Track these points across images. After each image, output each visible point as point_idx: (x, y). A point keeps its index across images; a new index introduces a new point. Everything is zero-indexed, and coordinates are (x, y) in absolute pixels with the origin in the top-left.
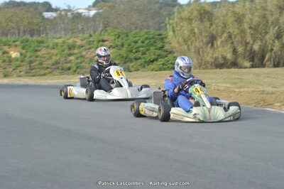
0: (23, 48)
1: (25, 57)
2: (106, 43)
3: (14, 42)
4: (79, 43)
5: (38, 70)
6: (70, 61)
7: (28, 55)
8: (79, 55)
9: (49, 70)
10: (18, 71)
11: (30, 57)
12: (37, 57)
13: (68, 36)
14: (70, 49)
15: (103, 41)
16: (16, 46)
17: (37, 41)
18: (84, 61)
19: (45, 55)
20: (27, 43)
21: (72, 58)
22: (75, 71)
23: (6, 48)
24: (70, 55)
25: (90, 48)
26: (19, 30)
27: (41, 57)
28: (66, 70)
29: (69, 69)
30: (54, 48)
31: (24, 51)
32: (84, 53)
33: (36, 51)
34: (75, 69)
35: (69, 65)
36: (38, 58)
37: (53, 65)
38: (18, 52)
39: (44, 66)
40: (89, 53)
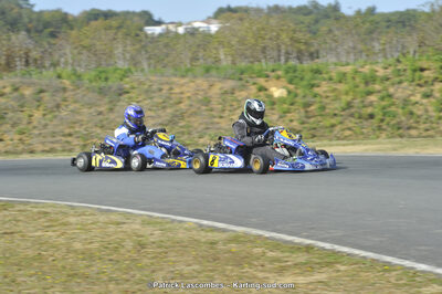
0: (290, 82)
1: (296, 96)
2: (426, 73)
4: (381, 73)
5: (319, 118)
6: (371, 104)
7: (301, 92)
8: (384, 93)
9: (339, 119)
10: (287, 119)
11: (304, 97)
12: (315, 96)
13: (361, 61)
14: (367, 83)
15: (422, 70)
16: (278, 78)
17: (312, 71)
18: (393, 104)
19: (328, 94)
20: (296, 74)
21: (373, 98)
22: (382, 121)
23: (262, 81)
24: (370, 93)
25: (400, 82)
26: (279, 51)
27: (321, 96)
28: (366, 119)
29: (371, 116)
30: (340, 82)
31: (291, 87)
32: (391, 90)
33: (313, 86)
34: (380, 117)
35: (369, 110)
36: (318, 99)
37: (344, 110)
38: (284, 87)
39: (327, 111)
40: (400, 90)
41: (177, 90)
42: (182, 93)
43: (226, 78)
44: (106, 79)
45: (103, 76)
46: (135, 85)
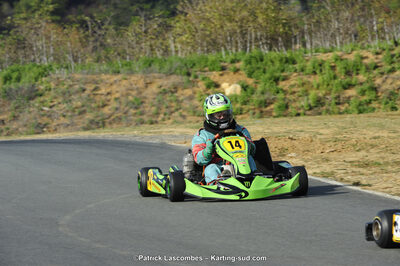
0: (250, 74)
3: (233, 62)
4: (371, 59)
6: (347, 100)
7: (260, 88)
8: (366, 86)
11: (263, 93)
12: (278, 92)
13: (348, 47)
16: (237, 71)
18: (376, 99)
19: (295, 89)
20: (260, 64)
21: (351, 92)
23: (214, 76)
24: (349, 86)
25: (393, 70)
27: (285, 92)
30: (315, 73)
31: (250, 81)
32: (378, 81)
33: (277, 80)
36: (281, 96)
37: (311, 108)
38: (238, 82)
39: (290, 110)
40: (389, 81)
41: (103, 91)
42: (108, 94)
43: (170, 73)
44: (18, 79)
45: (15, 75)
46: (53, 85)
